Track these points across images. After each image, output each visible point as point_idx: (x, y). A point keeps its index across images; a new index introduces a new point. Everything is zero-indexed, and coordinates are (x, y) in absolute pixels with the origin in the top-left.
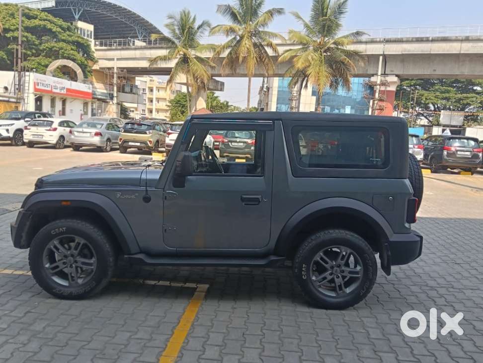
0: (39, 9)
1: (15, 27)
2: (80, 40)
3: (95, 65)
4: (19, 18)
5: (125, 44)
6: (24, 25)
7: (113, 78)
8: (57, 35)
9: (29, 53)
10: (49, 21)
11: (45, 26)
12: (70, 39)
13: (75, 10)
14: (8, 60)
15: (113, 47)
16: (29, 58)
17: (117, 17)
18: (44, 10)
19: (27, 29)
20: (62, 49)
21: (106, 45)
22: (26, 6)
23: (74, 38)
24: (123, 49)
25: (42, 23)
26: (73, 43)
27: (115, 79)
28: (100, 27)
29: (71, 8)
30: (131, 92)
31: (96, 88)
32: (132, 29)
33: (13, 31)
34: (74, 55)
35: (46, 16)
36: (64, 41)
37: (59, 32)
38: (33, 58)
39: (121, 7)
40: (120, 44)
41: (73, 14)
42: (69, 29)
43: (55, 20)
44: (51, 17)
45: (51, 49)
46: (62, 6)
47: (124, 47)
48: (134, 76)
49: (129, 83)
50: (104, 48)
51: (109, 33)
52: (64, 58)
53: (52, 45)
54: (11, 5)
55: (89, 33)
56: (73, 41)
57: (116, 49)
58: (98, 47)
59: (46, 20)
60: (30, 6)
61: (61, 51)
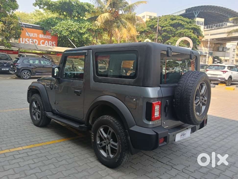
0: (178, 15)
1: (166, 25)
2: (195, 27)
3: (203, 39)
4: (169, 20)
5: (219, 26)
6: (170, 23)
7: (208, 44)
8: (184, 26)
9: (171, 36)
10: (181, 20)
11: (178, 22)
12: (190, 27)
13: (195, 13)
14: (163, 40)
15: (213, 28)
16: (170, 38)
17: (218, 13)
18: (181, 15)
19: (171, 25)
20: (186, 32)
21: (209, 28)
22: (173, 15)
23: (193, 26)
24: (218, 29)
25: (178, 21)
26: (192, 29)
27: (209, 44)
28: (209, 19)
29: (194, 12)
30: (223, 51)
31: (203, 50)
32: (227, 17)
33: (165, 27)
34: (191, 35)
35: (180, 18)
36: (187, 28)
37: (185, 25)
38: (172, 38)
39: (220, 7)
40: (217, 26)
41: (194, 14)
42: (190, 22)
43: (184, 19)
44: (182, 18)
45: (180, 33)
46: (189, 12)
47: (219, 27)
48: (225, 42)
49: (222, 46)
50: (208, 29)
51: (214, 21)
52: (186, 36)
53: (181, 31)
54: (167, 16)
55: (202, 23)
56: (192, 28)
57: (215, 29)
58: (206, 29)
59: (180, 20)
60: (175, 15)
61: (185, 33)
